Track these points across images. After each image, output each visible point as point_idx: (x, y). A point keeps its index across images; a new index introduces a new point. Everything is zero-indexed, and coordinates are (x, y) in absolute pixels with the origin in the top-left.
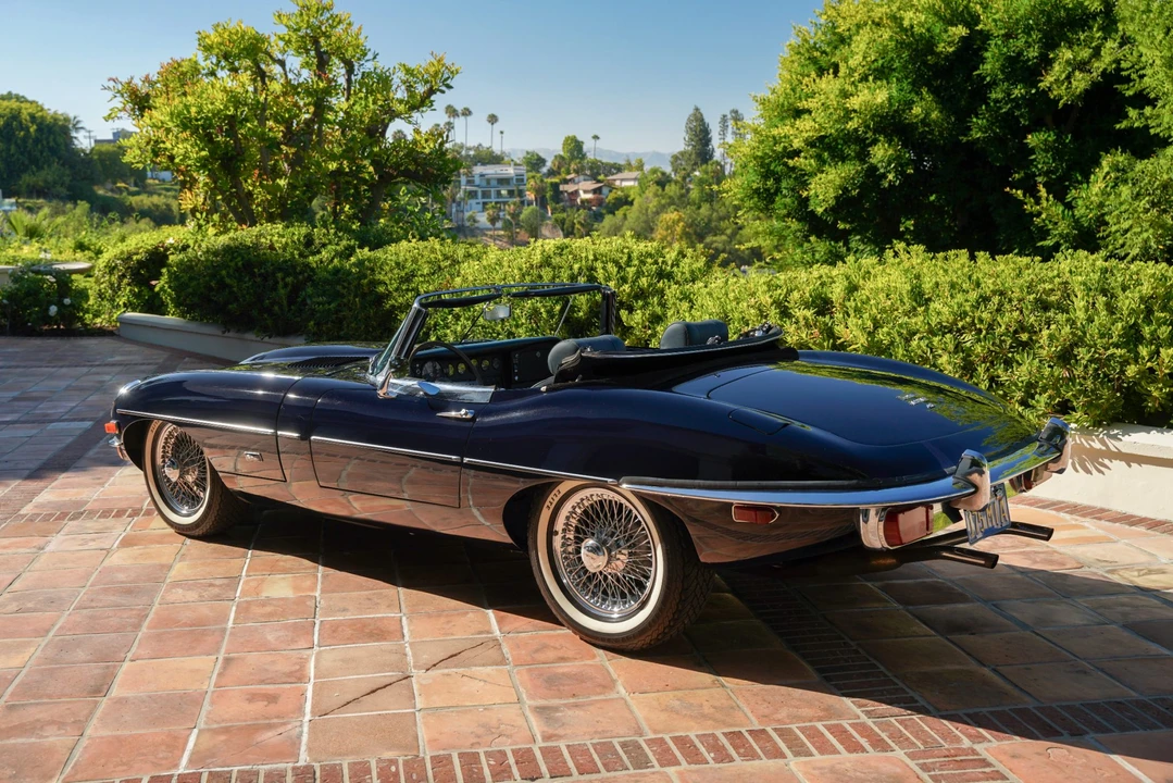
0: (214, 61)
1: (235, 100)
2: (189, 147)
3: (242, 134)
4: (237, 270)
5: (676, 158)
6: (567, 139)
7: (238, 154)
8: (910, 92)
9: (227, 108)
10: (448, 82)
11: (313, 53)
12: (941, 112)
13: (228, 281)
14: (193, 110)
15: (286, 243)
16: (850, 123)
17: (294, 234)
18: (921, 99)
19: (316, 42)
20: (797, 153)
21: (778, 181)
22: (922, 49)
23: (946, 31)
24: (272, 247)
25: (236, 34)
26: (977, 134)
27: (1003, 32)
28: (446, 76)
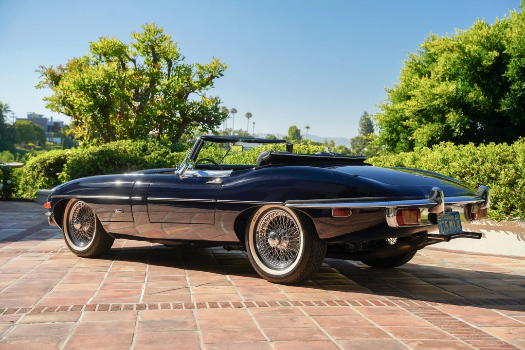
0: (98, 57)
1: (109, 76)
2: (83, 100)
3: (111, 95)
4: (106, 162)
5: (353, 140)
6: (291, 128)
7: (109, 104)
8: (468, 86)
9: (104, 79)
10: (221, 72)
11: (151, 55)
12: (485, 96)
13: (101, 167)
14: (86, 81)
15: (133, 150)
16: (435, 101)
17: (137, 145)
18: (475, 90)
19: (152, 48)
20: (408, 118)
21: (398, 134)
22: (475, 64)
23: (488, 54)
24: (125, 151)
25: (111, 43)
26: (504, 108)
27: (517, 54)
28: (220, 70)
